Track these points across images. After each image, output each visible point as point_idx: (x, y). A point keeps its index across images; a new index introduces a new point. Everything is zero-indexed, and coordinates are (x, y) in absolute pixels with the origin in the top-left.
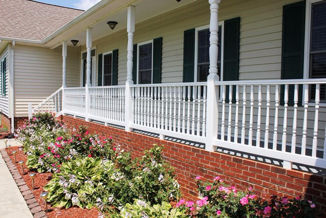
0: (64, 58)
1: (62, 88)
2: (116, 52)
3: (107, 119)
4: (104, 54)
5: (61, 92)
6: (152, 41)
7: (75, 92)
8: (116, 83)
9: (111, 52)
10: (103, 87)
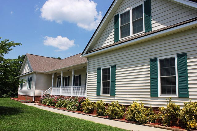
0: (53, 78)
1: (52, 87)
2: (69, 77)
3: (66, 95)
4: (65, 77)
5: (51, 88)
6: (79, 75)
7: (56, 88)
8: (69, 86)
9: (67, 77)
10: (64, 87)
